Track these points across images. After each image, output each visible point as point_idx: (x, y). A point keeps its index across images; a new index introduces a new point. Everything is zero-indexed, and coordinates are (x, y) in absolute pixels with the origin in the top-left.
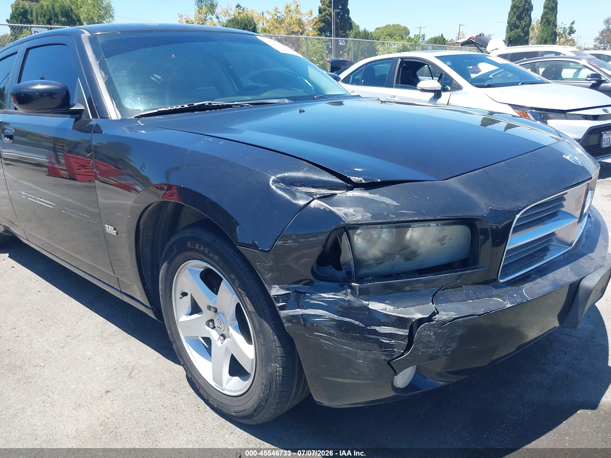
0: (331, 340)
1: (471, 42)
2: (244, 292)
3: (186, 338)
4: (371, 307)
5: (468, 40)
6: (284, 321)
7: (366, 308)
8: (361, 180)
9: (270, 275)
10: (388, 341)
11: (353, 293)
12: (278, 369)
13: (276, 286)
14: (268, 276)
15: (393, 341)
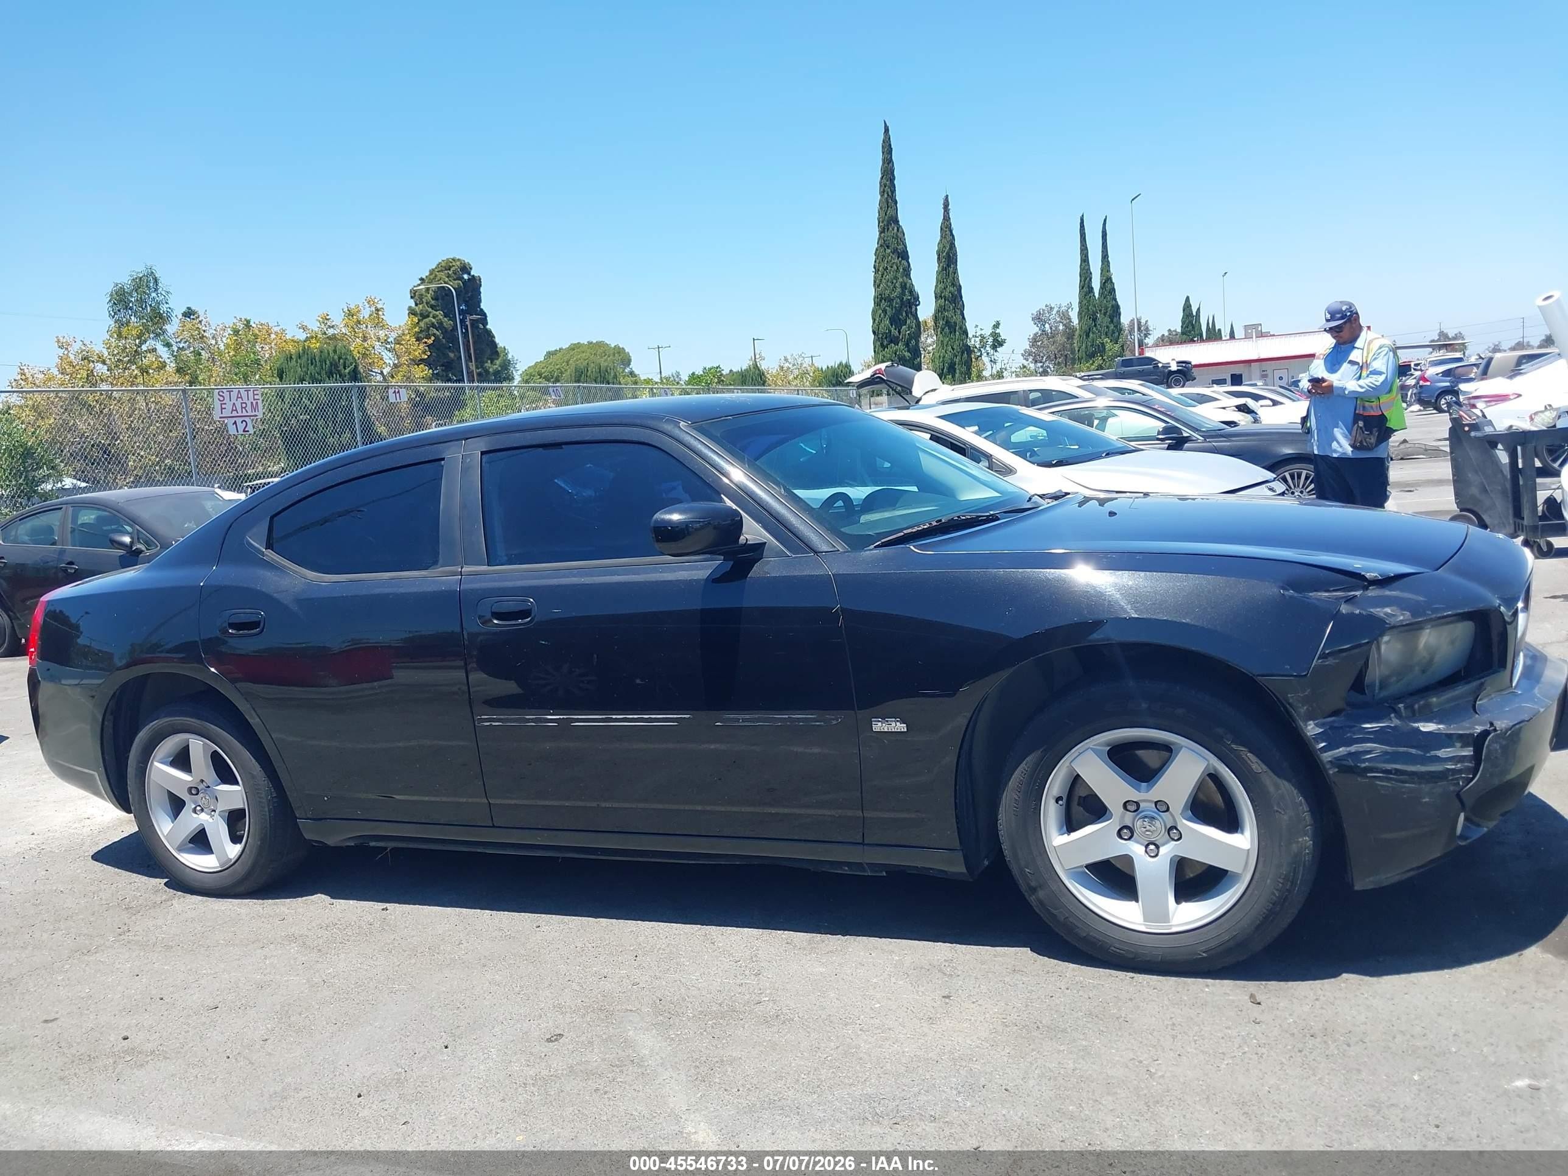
0: (1389, 779)
1: (878, 380)
2: (1244, 746)
3: (1066, 871)
4: (1422, 729)
5: (872, 376)
6: (1328, 766)
7: (1418, 729)
8: (1376, 576)
9: (1305, 708)
10: (1453, 767)
11: (1399, 716)
12: (1308, 844)
13: (1311, 722)
14: (1303, 710)
15: (1459, 766)
